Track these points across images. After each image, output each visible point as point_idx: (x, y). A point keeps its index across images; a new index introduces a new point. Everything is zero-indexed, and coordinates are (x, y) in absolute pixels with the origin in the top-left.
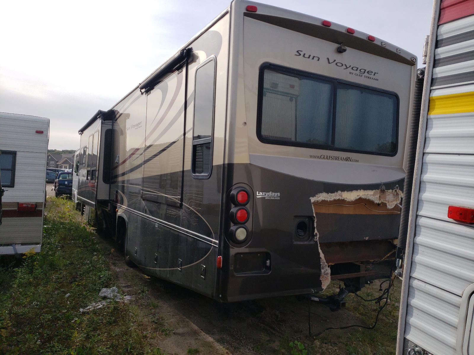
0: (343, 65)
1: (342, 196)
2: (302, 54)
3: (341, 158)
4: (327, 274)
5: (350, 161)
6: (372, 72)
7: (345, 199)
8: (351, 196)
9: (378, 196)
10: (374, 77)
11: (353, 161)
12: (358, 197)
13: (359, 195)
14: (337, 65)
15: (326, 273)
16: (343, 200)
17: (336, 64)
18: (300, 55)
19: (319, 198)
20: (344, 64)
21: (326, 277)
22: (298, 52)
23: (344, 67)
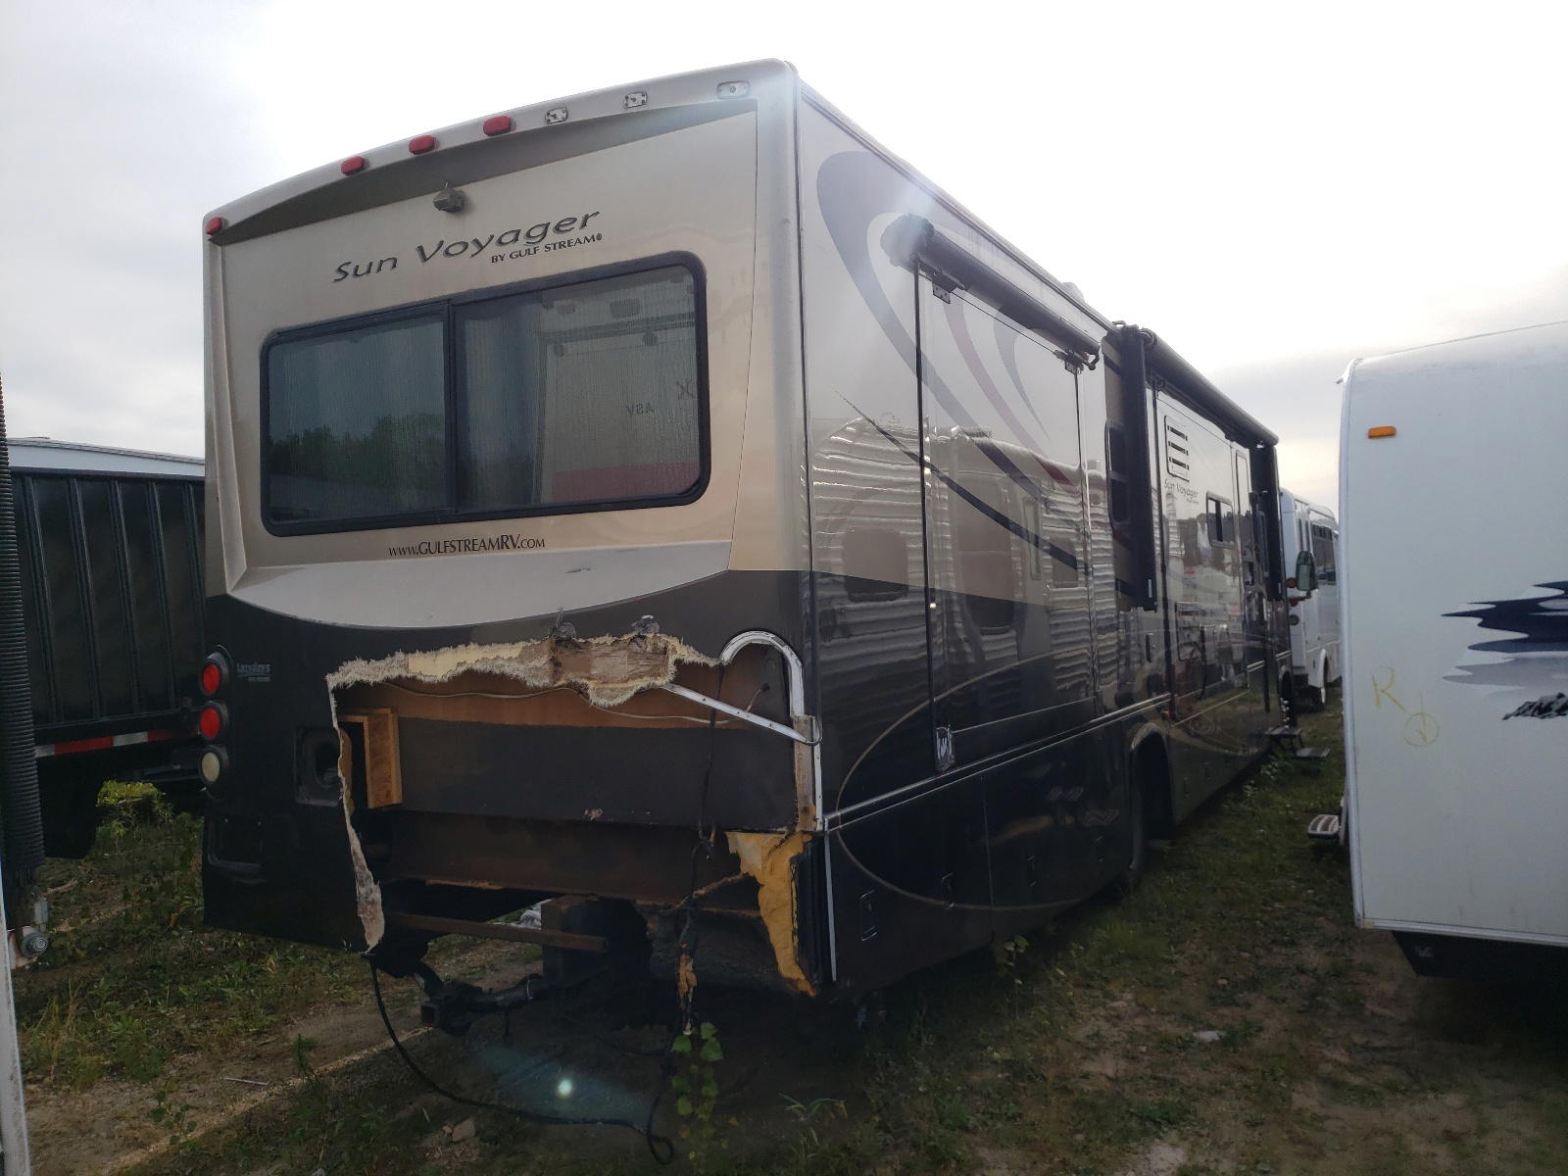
0: (466, 246)
1: (406, 667)
2: (350, 269)
3: (483, 541)
4: (373, 903)
5: (514, 546)
6: (575, 220)
7: (419, 677)
8: (436, 667)
9: (542, 661)
10: (588, 232)
11: (525, 544)
12: (461, 669)
13: (465, 662)
14: (452, 255)
15: (370, 899)
16: (414, 679)
17: (447, 253)
18: (346, 274)
19: (347, 678)
20: (469, 241)
21: (371, 913)
22: (340, 270)
23: (472, 249)
